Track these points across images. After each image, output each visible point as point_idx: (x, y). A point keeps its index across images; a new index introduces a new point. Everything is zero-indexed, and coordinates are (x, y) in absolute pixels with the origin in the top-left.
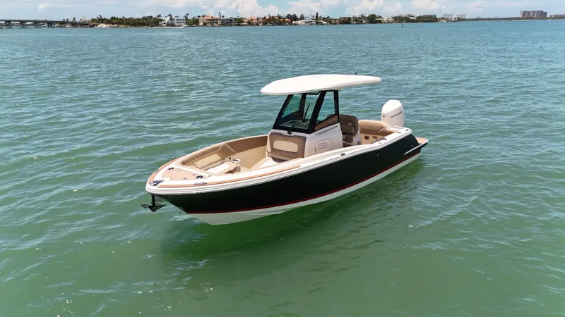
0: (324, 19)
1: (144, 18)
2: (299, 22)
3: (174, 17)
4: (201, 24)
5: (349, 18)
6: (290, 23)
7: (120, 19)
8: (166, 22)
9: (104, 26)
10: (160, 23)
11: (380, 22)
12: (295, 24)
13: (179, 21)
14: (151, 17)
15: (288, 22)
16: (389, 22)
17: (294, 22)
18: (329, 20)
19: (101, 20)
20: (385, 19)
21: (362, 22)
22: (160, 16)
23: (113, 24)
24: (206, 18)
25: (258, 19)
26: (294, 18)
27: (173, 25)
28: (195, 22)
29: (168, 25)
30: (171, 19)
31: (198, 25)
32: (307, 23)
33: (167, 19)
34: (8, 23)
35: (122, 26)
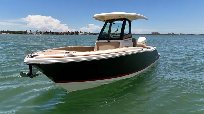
1: (20, 31)
7: (11, 31)
9: (4, 34)
10: (27, 33)
13: (34, 32)
14: (23, 31)
18: (89, 34)
23: (7, 33)
24: (44, 32)
25: (64, 33)
26: (77, 33)
27: (31, 34)
31: (42, 34)
32: (81, 34)
33: (29, 32)
35: (11, 34)
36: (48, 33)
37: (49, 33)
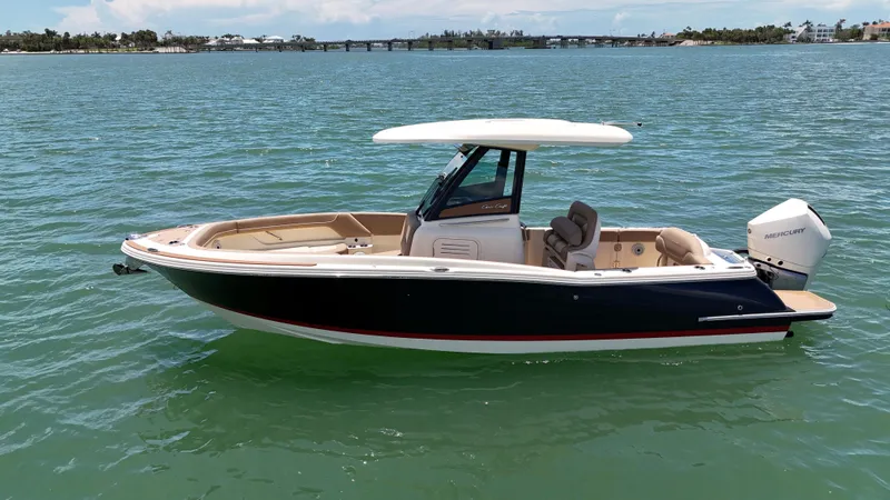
1: (760, 29)
3: (815, 27)
4: (867, 37)
7: (719, 32)
8: (797, 35)
9: (690, 43)
10: (786, 36)
13: (822, 32)
14: (773, 27)
19: (688, 35)
22: (789, 24)
23: (705, 40)
24: (879, 26)
27: (808, 40)
28: (857, 34)
29: (801, 40)
30: (808, 30)
31: (860, 40)
33: (801, 30)
34: (564, 41)
35: (720, 43)
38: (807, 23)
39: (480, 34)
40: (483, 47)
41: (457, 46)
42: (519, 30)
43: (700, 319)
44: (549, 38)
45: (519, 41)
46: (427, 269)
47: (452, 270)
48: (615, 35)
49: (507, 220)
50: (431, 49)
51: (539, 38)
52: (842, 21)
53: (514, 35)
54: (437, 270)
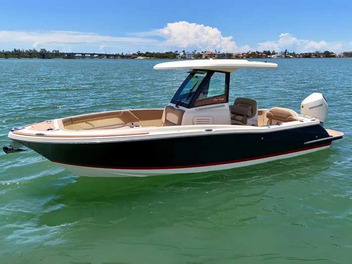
0: (291, 54)
1: (167, 53)
2: (273, 56)
3: (186, 52)
4: (204, 57)
5: (310, 54)
6: (266, 57)
7: (152, 54)
8: (181, 56)
9: (141, 58)
10: (177, 56)
11: (334, 56)
12: (269, 58)
13: (189, 55)
14: (172, 52)
15: (264, 56)
16: (340, 57)
17: (269, 56)
18: (294, 55)
19: (140, 54)
20: (337, 55)
21: (320, 56)
22: (177, 51)
23: (147, 57)
24: (207, 53)
25: (243, 54)
26: (268, 53)
27: (185, 58)
28: (200, 56)
29: (182, 58)
30: (184, 54)
31: (201, 58)
32: (278, 56)
33: (182, 54)
34: (83, 56)
35: (153, 58)
36: (214, 56)
37: (216, 56)
38: (184, 51)
39: (35, 51)
40: (39, 57)
41: (22, 57)
42: (57, 50)
43: (305, 143)
44: (75, 54)
45: (57, 55)
46: (203, 130)
47: (214, 130)
48: (108, 53)
49: (224, 105)
50: (6, 58)
51: (70, 54)
52: (195, 51)
53: (54, 52)
54: (206, 130)
